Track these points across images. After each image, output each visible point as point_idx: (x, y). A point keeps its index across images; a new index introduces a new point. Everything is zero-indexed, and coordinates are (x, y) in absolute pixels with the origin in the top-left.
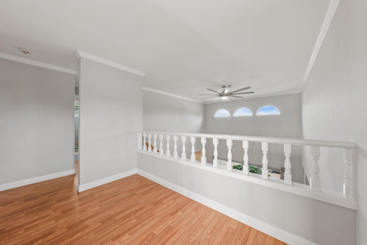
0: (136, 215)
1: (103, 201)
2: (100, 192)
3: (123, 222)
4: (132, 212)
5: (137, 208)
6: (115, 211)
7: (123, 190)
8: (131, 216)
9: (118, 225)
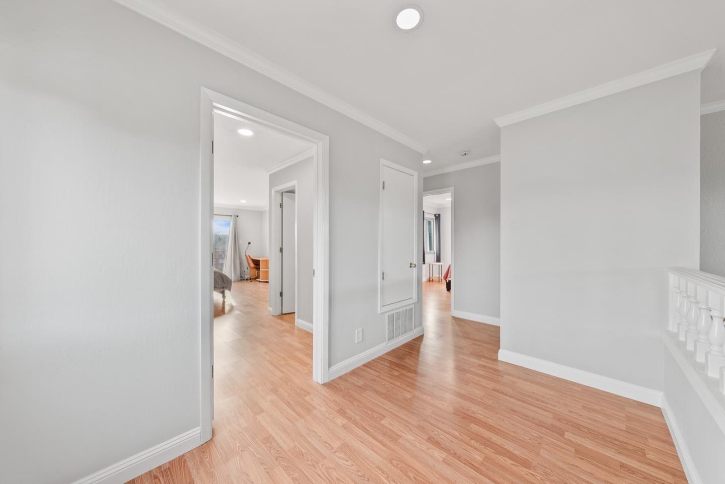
0: (494, 456)
1: (499, 392)
2: (519, 379)
3: (468, 439)
4: (500, 447)
5: (517, 453)
6: (487, 417)
7: (555, 406)
8: (488, 448)
9: (457, 434)
